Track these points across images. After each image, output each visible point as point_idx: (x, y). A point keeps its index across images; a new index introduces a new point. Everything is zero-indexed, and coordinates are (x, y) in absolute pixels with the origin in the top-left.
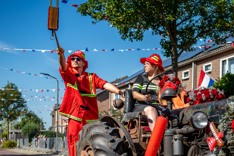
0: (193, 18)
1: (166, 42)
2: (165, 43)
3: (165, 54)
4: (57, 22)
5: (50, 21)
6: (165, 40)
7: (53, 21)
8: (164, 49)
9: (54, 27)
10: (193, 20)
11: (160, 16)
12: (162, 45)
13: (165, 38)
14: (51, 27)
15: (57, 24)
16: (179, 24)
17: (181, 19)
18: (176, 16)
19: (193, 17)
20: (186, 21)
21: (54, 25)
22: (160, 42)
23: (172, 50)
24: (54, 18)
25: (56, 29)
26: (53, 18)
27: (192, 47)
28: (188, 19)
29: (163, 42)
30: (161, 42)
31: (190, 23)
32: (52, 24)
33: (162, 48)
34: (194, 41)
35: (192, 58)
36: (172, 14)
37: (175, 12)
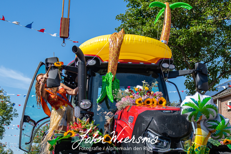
0: (214, 60)
1: (190, 82)
2: (189, 84)
3: (189, 94)
4: (68, 30)
5: (62, 30)
6: (189, 80)
7: (64, 30)
8: (188, 89)
9: (66, 35)
10: (215, 62)
11: (183, 59)
12: (186, 86)
13: (189, 79)
14: (62, 36)
15: (68, 33)
17: (204, 61)
18: (199, 58)
19: (215, 58)
20: (208, 63)
21: (65, 33)
22: (184, 82)
23: (196, 90)
24: (66, 27)
25: (67, 37)
26: (64, 28)
28: (211, 61)
29: (187, 83)
30: (186, 82)
31: (212, 65)
33: (186, 88)
35: (216, 95)
36: (194, 57)
37: (198, 55)
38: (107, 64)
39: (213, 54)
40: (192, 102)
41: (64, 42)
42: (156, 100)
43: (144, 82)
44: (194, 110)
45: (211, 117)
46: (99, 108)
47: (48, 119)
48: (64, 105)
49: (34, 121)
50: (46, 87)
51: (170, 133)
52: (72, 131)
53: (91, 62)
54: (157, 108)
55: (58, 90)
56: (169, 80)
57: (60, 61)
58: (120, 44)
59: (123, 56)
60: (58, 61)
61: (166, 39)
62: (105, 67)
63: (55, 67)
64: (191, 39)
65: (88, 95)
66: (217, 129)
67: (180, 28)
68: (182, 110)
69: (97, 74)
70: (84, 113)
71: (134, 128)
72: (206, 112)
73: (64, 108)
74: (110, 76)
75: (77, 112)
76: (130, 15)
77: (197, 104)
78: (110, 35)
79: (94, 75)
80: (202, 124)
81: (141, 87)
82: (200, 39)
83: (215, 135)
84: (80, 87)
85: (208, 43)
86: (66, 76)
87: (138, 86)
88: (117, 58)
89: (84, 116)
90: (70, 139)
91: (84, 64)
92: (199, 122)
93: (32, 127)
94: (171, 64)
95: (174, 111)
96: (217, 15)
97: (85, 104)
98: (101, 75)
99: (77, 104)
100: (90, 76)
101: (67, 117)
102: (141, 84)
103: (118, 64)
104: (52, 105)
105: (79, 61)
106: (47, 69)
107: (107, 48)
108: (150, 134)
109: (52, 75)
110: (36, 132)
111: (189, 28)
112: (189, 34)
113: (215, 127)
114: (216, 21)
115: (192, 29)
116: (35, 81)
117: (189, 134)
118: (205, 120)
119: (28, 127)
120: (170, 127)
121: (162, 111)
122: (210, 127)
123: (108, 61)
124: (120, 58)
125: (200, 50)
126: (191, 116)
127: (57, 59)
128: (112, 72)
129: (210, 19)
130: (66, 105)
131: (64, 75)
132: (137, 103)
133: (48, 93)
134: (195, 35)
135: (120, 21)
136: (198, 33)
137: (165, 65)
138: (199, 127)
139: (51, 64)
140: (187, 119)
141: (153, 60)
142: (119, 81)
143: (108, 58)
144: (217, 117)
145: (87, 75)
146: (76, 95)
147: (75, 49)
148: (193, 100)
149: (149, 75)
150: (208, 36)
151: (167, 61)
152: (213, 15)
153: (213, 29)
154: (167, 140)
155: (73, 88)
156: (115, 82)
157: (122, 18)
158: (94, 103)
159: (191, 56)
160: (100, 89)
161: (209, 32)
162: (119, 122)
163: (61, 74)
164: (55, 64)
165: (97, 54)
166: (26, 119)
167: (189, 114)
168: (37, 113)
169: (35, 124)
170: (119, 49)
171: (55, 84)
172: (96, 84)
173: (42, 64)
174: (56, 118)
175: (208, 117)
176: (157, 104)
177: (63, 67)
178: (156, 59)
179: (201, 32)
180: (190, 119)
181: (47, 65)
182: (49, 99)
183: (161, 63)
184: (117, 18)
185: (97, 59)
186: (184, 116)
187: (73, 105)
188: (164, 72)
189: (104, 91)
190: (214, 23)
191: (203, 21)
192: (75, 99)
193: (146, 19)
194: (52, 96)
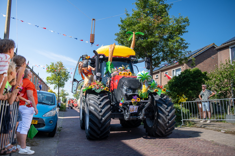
0: (159, 53)
14: (91, 42)
15: (94, 41)
16: (153, 56)
23: (150, 67)
26: (92, 38)
27: (159, 65)
32: (92, 41)
34: (160, 63)
35: (159, 69)
36: (150, 52)
37: (151, 51)
38: (108, 58)
39: (158, 51)
40: (141, 74)
41: (92, 45)
42: (127, 73)
43: (122, 65)
44: (142, 77)
45: (149, 80)
46: (105, 76)
47: (83, 80)
48: (90, 74)
49: (78, 81)
50: (83, 67)
51: (132, 87)
52: (92, 86)
53: (101, 57)
54: (128, 76)
55: (87, 68)
56: (134, 64)
57: (88, 56)
58: (113, 49)
59: (114, 54)
60: (87, 56)
61: (133, 47)
62: (107, 59)
63: (86, 59)
64: (148, 44)
65: (100, 71)
66: (151, 85)
67: (144, 39)
68: (137, 77)
69: (104, 62)
70: (98, 78)
71: (118, 85)
72: (147, 78)
73: (90, 76)
74: (109, 63)
75: (95, 77)
76: (121, 33)
77: (143, 75)
78: (109, 46)
79: (102, 62)
80: (145, 83)
81: (121, 68)
82: (153, 44)
83: (150, 88)
84: (96, 67)
85: (156, 46)
86: (91, 62)
87: (120, 67)
88: (112, 55)
89: (98, 79)
90: (91, 89)
91: (98, 58)
92: (144, 83)
93: (77, 83)
94: (135, 58)
95: (134, 78)
96: (160, 34)
97: (98, 74)
98: (105, 62)
99: (95, 74)
100: (101, 63)
101: (91, 80)
102: (122, 66)
103: (113, 58)
104: (85, 75)
105: (96, 56)
106: (83, 59)
107: (108, 51)
108: (124, 87)
109: (85, 62)
110: (79, 85)
111: (147, 39)
112: (147, 42)
113: (150, 84)
114: (160, 36)
115: (149, 40)
116: (78, 64)
117: (140, 87)
118: (147, 82)
119: (76, 83)
120: (132, 84)
121: (129, 78)
122: (148, 85)
123: (108, 56)
124: (114, 55)
125: (152, 49)
126: (141, 80)
127: (87, 55)
128: (110, 61)
129: (157, 35)
130: (91, 74)
131: (90, 62)
132: (120, 74)
133: (83, 70)
134: (150, 43)
135: (117, 36)
136: (152, 42)
137: (132, 58)
138: (144, 84)
139: (84, 57)
140: (139, 81)
141: (127, 56)
142: (113, 64)
143: (109, 55)
144: (151, 80)
145: (100, 62)
146: (95, 71)
147: (94, 51)
148: (141, 73)
149: (126, 62)
150: (156, 43)
151: (133, 56)
152: (158, 34)
153: (158, 40)
154: (131, 90)
155: (94, 67)
156: (112, 65)
157: (118, 35)
158: (102, 74)
159: (148, 52)
160: (105, 68)
161: (156, 41)
162: (112, 82)
163: (89, 61)
164: (86, 58)
165: (103, 53)
166: (75, 80)
167: (140, 79)
168: (79, 78)
169: (78, 82)
170: (113, 51)
171: (86, 66)
172: (103, 65)
173: (81, 57)
174: (86, 80)
175: (148, 80)
176: (128, 75)
177: (90, 59)
178: (129, 55)
179: (153, 41)
180: (140, 81)
181: (83, 58)
182: (84, 72)
183: (130, 57)
184: (115, 34)
185: (103, 55)
186: (138, 80)
187: (94, 74)
188: (132, 61)
189: (107, 69)
190: (159, 37)
191: (154, 36)
192: (94, 72)
193: (128, 35)
194: (85, 71)
